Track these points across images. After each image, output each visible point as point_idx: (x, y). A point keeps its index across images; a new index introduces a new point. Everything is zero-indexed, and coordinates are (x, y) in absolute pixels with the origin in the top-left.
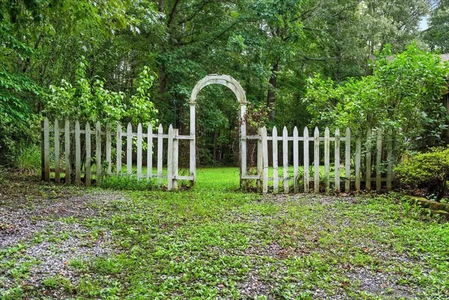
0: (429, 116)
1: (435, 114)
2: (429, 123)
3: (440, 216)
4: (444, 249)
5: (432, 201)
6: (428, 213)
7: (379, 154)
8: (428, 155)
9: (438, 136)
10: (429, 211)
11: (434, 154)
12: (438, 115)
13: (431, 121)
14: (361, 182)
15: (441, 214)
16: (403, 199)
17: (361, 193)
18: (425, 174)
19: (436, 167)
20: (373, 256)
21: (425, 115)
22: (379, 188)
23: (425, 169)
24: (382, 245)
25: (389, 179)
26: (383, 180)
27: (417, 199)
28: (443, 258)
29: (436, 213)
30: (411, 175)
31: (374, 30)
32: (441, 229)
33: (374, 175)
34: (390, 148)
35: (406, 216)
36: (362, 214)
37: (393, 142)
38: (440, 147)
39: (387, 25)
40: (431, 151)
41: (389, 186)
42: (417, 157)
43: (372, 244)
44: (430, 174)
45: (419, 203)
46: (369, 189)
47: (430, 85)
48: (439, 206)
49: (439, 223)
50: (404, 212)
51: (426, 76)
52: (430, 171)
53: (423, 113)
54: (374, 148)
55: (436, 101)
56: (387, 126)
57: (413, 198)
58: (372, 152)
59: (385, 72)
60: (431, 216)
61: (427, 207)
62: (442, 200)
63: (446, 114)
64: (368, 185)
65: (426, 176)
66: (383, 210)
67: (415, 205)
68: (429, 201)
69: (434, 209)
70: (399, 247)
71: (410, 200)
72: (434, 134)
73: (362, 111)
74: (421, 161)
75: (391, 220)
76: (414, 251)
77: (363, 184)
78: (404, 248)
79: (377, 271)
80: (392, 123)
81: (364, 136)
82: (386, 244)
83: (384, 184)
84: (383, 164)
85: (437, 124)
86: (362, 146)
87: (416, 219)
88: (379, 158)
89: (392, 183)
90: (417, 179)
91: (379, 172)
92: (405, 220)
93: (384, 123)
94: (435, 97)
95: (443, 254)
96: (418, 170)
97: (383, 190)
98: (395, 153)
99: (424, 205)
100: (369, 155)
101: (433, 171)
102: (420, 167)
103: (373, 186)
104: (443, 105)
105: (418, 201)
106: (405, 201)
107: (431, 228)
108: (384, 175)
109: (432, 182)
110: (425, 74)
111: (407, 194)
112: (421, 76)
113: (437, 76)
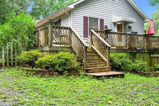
0: (29, 39)
1: (31, 38)
2: (29, 41)
3: (33, 74)
4: (33, 87)
5: (30, 69)
6: (28, 73)
7: (12, 52)
8: (29, 52)
9: (33, 46)
10: (29, 72)
11: (31, 52)
12: (32, 38)
13: (30, 40)
14: (5, 63)
15: (33, 73)
16: (20, 69)
17: (5, 67)
18: (28, 59)
19: (32, 57)
20: (5, 94)
21: (28, 38)
22: (12, 65)
23: (28, 57)
24: (9, 89)
25: (16, 61)
26: (14, 62)
27: (25, 68)
28: (32, 90)
29: (31, 73)
30: (23, 60)
31: (12, 8)
32: (33, 79)
33: (10, 60)
34: (16, 50)
35: (21, 75)
36: (3, 76)
37: (17, 48)
38: (33, 49)
39: (17, 7)
40: (30, 51)
41: (16, 64)
42: (25, 53)
43: (5, 89)
44: (29, 59)
45: (26, 70)
46: (8, 65)
47: (29, 28)
48: (32, 70)
49: (32, 76)
50: (20, 74)
51: (28, 25)
52: (29, 58)
53: (27, 37)
54: (10, 50)
55: (31, 34)
56: (14, 42)
57: (24, 68)
58: (9, 51)
59: (13, 22)
60: (30, 74)
61: (28, 71)
62: (34, 68)
63: (35, 38)
64: (8, 64)
65: (28, 60)
66: (12, 74)
67: (24, 71)
68: (29, 69)
69: (31, 72)
70: (16, 89)
71: (23, 69)
72: (31, 45)
73: (4, 35)
74: (26, 54)
75: (15, 77)
76: (22, 89)
77: (6, 64)
78: (18, 89)
79: (5, 101)
80: (15, 40)
81: (5, 45)
82: (11, 88)
83: (14, 63)
84: (13, 56)
85: (32, 42)
86: (5, 49)
87: (24, 76)
88: (12, 54)
89: (17, 63)
90: (25, 61)
91: (12, 59)
92: (20, 77)
93: (12, 41)
94: (31, 32)
95: (32, 89)
96: (25, 58)
97: (14, 66)
98: (18, 52)
99: (27, 70)
100: (8, 52)
101: (31, 58)
102: (26, 57)
103: (10, 64)
104: (34, 35)
105: (25, 69)
106: (21, 69)
107: (30, 79)
108: (14, 60)
109: (30, 62)
110: (27, 24)
111: (22, 67)
112: (26, 24)
113: (31, 25)
